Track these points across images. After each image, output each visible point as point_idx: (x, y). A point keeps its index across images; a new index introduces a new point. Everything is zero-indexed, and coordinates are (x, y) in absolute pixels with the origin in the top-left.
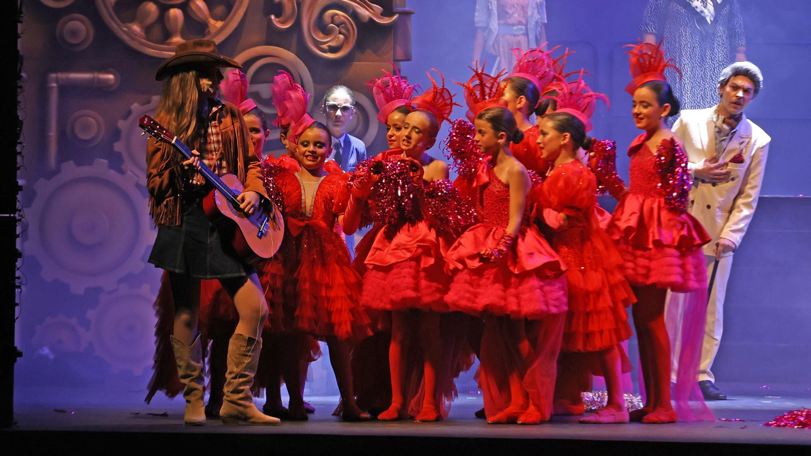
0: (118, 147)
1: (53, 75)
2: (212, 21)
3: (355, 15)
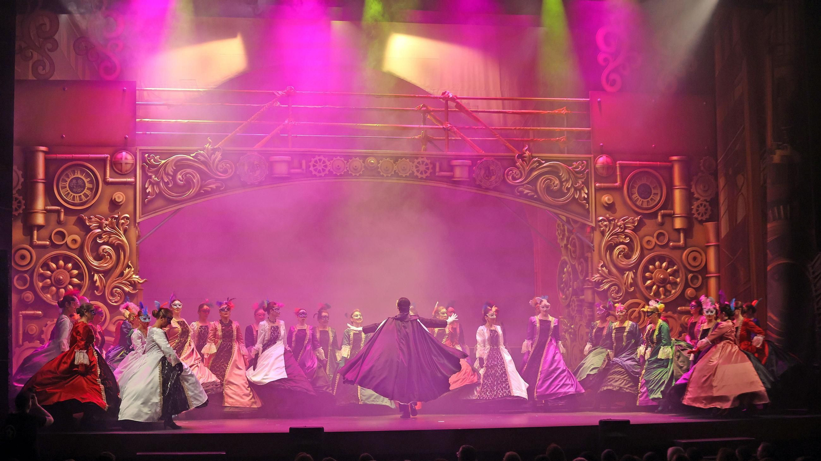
0: (43, 336)
1: (21, 312)
3: (123, 290)
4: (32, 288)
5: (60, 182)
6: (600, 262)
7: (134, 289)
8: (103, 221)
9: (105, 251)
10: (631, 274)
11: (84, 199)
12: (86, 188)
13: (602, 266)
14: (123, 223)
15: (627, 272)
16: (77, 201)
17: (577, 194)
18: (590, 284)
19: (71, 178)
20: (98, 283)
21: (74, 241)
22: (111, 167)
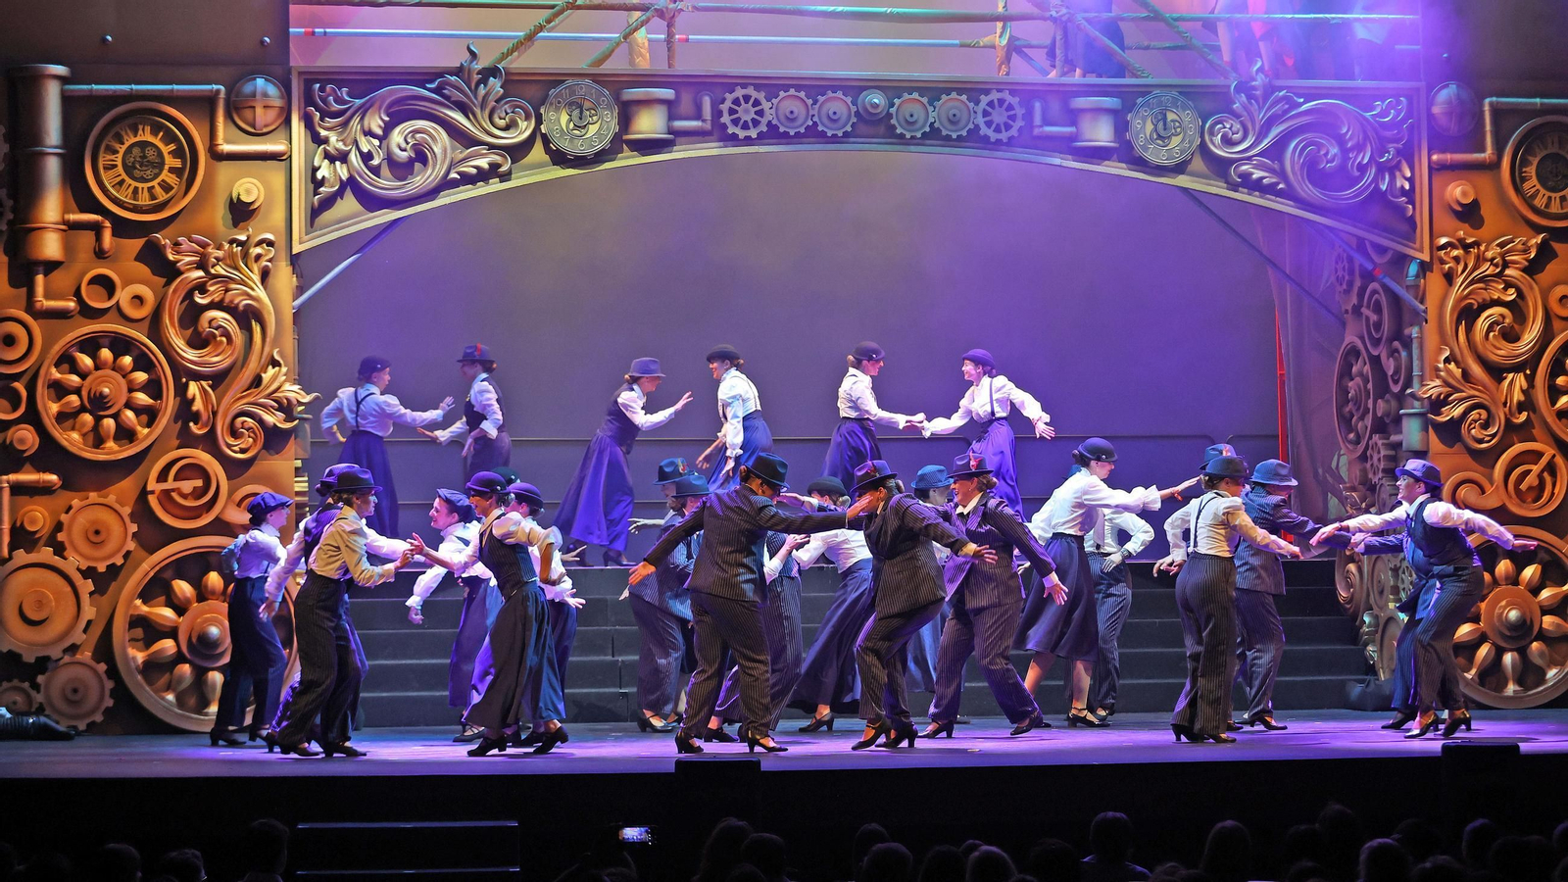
0: (61, 537)
1: (5, 477)
2: (139, 428)
3: (261, 422)
4: (33, 417)
5: (101, 154)
6: (1440, 351)
7: (290, 418)
8: (210, 250)
9: (214, 324)
10: (1520, 381)
11: (162, 196)
12: (167, 167)
13: (1447, 361)
14: (258, 257)
15: (1511, 376)
16: (144, 200)
17: (1383, 179)
18: (1417, 404)
19: (127, 144)
20: (198, 405)
21: (138, 299)
22: (229, 116)
